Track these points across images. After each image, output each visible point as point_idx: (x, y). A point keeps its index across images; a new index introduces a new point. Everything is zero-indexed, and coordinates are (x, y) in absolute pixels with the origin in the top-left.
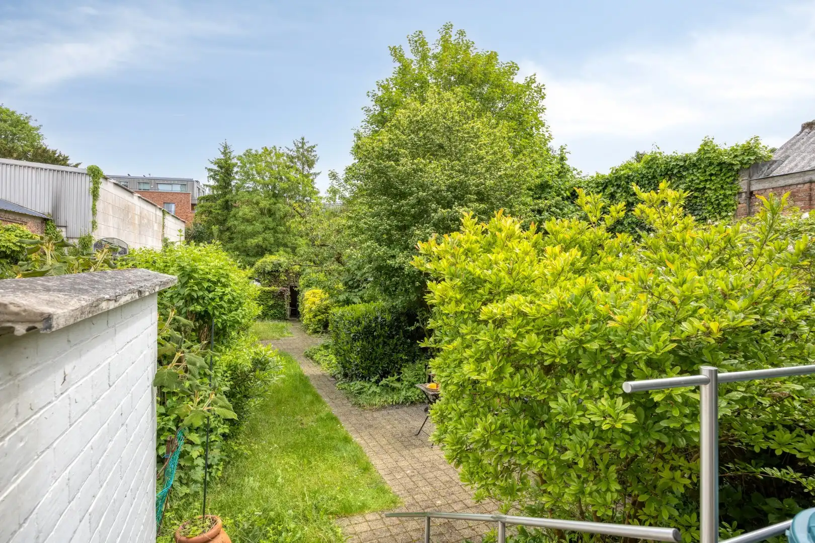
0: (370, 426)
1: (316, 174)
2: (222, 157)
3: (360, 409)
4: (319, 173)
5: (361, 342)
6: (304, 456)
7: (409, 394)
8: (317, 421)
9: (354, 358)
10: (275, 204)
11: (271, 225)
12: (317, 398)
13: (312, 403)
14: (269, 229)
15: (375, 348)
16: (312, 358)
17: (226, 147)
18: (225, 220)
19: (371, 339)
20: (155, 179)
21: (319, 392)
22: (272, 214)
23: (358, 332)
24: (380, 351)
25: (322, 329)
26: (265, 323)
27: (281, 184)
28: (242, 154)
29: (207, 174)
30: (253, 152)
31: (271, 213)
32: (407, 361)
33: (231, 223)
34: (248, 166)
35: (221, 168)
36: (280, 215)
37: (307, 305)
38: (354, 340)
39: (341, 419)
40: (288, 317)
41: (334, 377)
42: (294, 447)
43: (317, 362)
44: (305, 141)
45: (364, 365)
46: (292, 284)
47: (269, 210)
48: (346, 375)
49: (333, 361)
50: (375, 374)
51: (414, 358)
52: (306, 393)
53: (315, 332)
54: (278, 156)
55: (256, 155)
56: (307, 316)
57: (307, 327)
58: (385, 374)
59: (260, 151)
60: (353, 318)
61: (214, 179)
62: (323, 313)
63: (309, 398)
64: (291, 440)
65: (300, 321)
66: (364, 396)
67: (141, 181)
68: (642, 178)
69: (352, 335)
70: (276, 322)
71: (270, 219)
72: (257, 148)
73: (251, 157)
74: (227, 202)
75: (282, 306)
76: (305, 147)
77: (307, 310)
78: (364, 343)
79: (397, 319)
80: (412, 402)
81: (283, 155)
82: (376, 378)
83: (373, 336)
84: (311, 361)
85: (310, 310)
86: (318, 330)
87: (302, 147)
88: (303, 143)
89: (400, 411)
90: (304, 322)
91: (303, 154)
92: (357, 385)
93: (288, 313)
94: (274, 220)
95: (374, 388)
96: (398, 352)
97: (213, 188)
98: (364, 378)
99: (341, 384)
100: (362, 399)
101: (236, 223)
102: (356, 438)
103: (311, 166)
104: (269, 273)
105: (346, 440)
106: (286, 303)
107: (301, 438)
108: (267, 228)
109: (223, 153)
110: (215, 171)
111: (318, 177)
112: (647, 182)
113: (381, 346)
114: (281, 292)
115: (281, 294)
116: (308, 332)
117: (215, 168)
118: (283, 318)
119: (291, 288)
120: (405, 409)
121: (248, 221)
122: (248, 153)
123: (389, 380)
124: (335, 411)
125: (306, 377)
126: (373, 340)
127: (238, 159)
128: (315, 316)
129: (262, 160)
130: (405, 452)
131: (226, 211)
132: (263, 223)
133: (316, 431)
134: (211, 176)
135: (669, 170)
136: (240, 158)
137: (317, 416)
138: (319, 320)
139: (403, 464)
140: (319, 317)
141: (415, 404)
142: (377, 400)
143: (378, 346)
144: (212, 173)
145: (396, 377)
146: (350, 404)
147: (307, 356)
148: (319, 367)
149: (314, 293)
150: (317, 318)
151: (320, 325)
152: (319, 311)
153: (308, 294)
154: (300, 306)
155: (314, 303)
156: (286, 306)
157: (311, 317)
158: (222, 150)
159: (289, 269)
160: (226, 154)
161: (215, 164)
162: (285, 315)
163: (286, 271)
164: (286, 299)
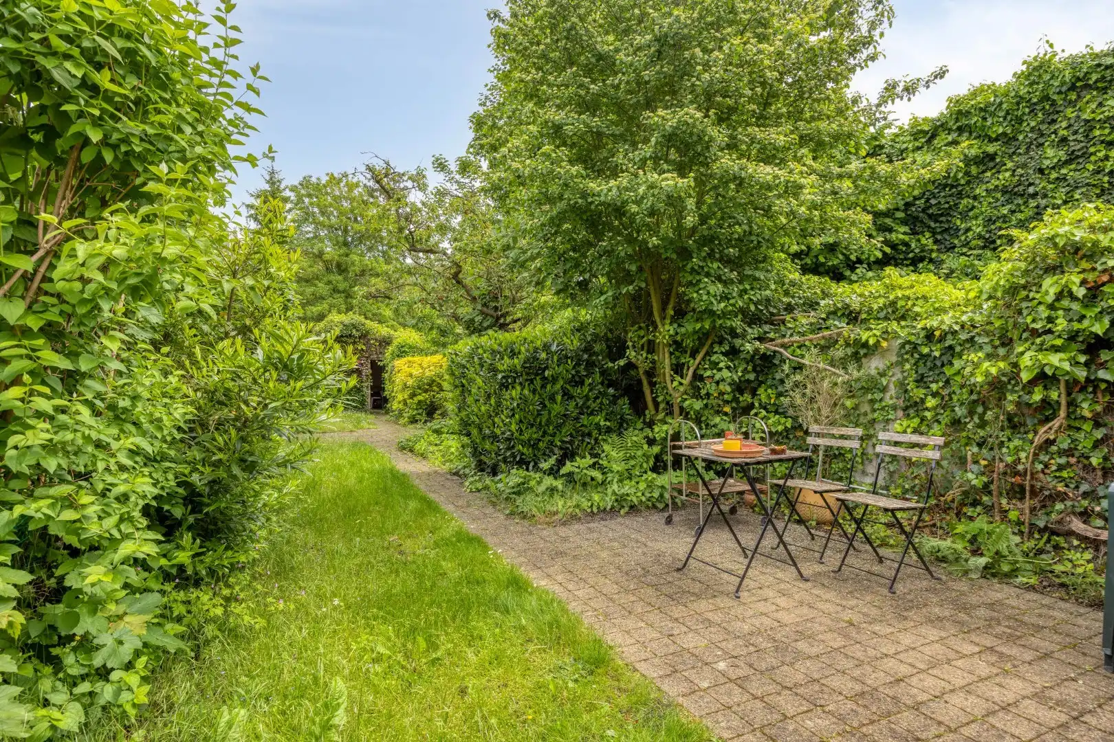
0: (562, 554)
2: (267, 187)
3: (526, 523)
5: (519, 388)
6: (413, 630)
7: (626, 490)
8: (437, 545)
9: (506, 424)
10: (347, 255)
11: (341, 286)
12: (429, 506)
13: (420, 513)
14: (339, 292)
15: (547, 403)
16: (411, 451)
17: (272, 173)
19: (538, 382)
21: (432, 496)
22: (343, 271)
23: (513, 370)
24: (557, 408)
25: (424, 417)
27: (355, 225)
28: (296, 183)
29: (245, 212)
30: (314, 180)
31: (341, 269)
32: (609, 430)
34: (307, 200)
35: (263, 203)
36: (354, 271)
37: (399, 379)
38: (504, 386)
39: (489, 540)
40: (369, 408)
41: (456, 474)
42: (389, 606)
43: (422, 455)
45: (526, 436)
46: (374, 357)
47: (339, 265)
48: (481, 467)
49: (453, 450)
50: (546, 456)
51: (621, 425)
52: (407, 497)
53: (414, 420)
54: (351, 187)
55: (318, 184)
56: (400, 397)
57: (399, 415)
58: (568, 455)
59: (324, 179)
60: (500, 345)
61: (256, 219)
62: (426, 391)
63: (413, 505)
64: (374, 586)
65: (387, 410)
66: (529, 497)
68: (1018, 104)
69: (500, 376)
71: (340, 278)
72: (320, 174)
73: (308, 187)
77: (399, 389)
78: (526, 392)
79: (588, 349)
80: (632, 507)
81: (357, 185)
82: (552, 461)
83: (544, 378)
84: (410, 454)
85: (405, 386)
86: (418, 417)
89: (612, 524)
90: (395, 409)
92: (514, 477)
93: (369, 400)
94: (345, 279)
95: (549, 481)
96: (591, 414)
98: (522, 463)
99: (474, 480)
100: (528, 503)
102: (538, 580)
105: (517, 584)
106: (365, 385)
107: (404, 581)
108: (335, 290)
109: (268, 182)
110: (257, 208)
112: (1027, 110)
113: (559, 398)
116: (401, 422)
117: (257, 202)
118: (360, 407)
119: (373, 364)
120: (620, 519)
121: (307, 281)
122: (306, 182)
123: (580, 465)
124: (472, 528)
125: (404, 475)
126: (543, 387)
127: (291, 190)
128: (413, 395)
129: (327, 193)
130: (678, 611)
132: (329, 282)
133: (437, 566)
134: (251, 216)
135: (1079, 79)
136: (293, 189)
137: (436, 537)
138: (420, 402)
139: (691, 641)
140: (420, 398)
141: (639, 511)
142: (559, 504)
143: (552, 398)
144: (253, 212)
145: (589, 461)
146: (502, 517)
147: (403, 448)
148: (424, 463)
149: (409, 362)
150: (416, 399)
151: (420, 411)
152: (420, 388)
153: (399, 363)
154: (388, 386)
155: (411, 375)
156: (365, 389)
157: (406, 397)
158: (268, 178)
159: (368, 332)
160: (273, 183)
161: (258, 196)
162: (362, 403)
163: (364, 336)
164: (365, 378)
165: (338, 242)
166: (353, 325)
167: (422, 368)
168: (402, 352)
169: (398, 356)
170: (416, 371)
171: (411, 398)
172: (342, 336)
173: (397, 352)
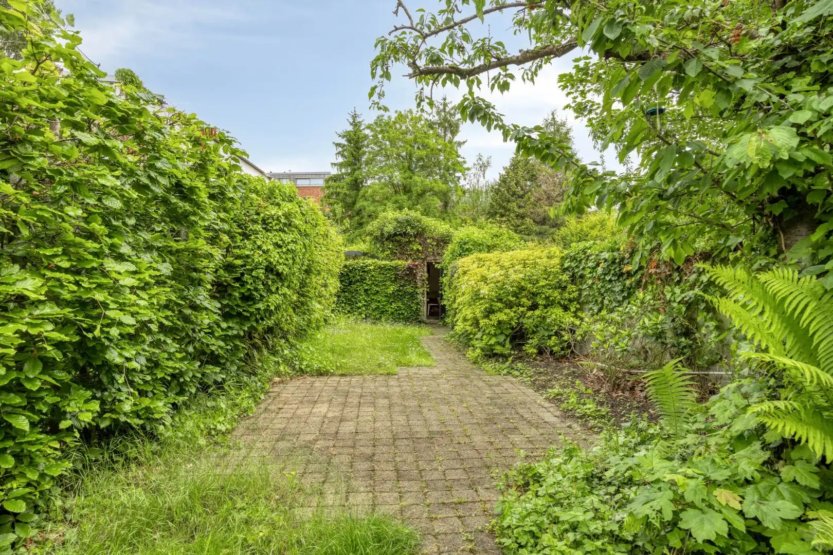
1: (460, 144)
2: (350, 128)
4: (464, 142)
17: (355, 117)
18: (354, 203)
20: (294, 175)
25: (507, 349)
26: (379, 326)
27: (418, 154)
28: (372, 122)
29: (335, 150)
30: (386, 119)
31: (406, 190)
33: (360, 204)
34: (380, 136)
35: (349, 141)
40: (424, 318)
44: (447, 101)
46: (431, 258)
47: (405, 187)
53: (490, 355)
54: (415, 121)
55: (389, 122)
56: (468, 312)
57: (466, 340)
59: (394, 117)
61: (343, 156)
62: (510, 305)
65: (445, 325)
67: (281, 177)
70: (399, 327)
71: (405, 197)
72: (390, 113)
73: (381, 125)
74: (356, 180)
75: (413, 296)
76: (447, 109)
77: (467, 298)
81: (420, 120)
85: (476, 296)
86: (498, 349)
87: (444, 110)
88: (445, 105)
90: (460, 327)
91: (445, 120)
93: (424, 310)
94: (409, 197)
97: (341, 165)
101: (365, 203)
103: (454, 133)
104: (391, 237)
106: (420, 291)
108: (400, 206)
109: (351, 124)
110: (344, 146)
111: (463, 147)
114: (410, 269)
115: (410, 272)
116: (470, 354)
117: (343, 141)
118: (413, 318)
119: (430, 266)
121: (379, 201)
122: (379, 121)
127: (369, 129)
128: (489, 312)
129: (396, 129)
131: (355, 192)
132: (396, 202)
134: (339, 153)
136: (370, 127)
138: (500, 323)
140: (502, 317)
144: (340, 149)
149: (480, 260)
150: (495, 318)
151: (502, 338)
152: (500, 300)
153: (465, 262)
154: (447, 294)
155: (484, 279)
156: (420, 297)
157: (479, 315)
158: (351, 121)
159: (424, 229)
160: (356, 125)
161: (343, 137)
162: (417, 312)
163: (420, 234)
164: (419, 284)
165: (404, 167)
166: (407, 221)
167: (502, 267)
168: (465, 249)
169: (460, 255)
170: (495, 273)
171: (487, 317)
172: (395, 235)
173: (459, 251)
